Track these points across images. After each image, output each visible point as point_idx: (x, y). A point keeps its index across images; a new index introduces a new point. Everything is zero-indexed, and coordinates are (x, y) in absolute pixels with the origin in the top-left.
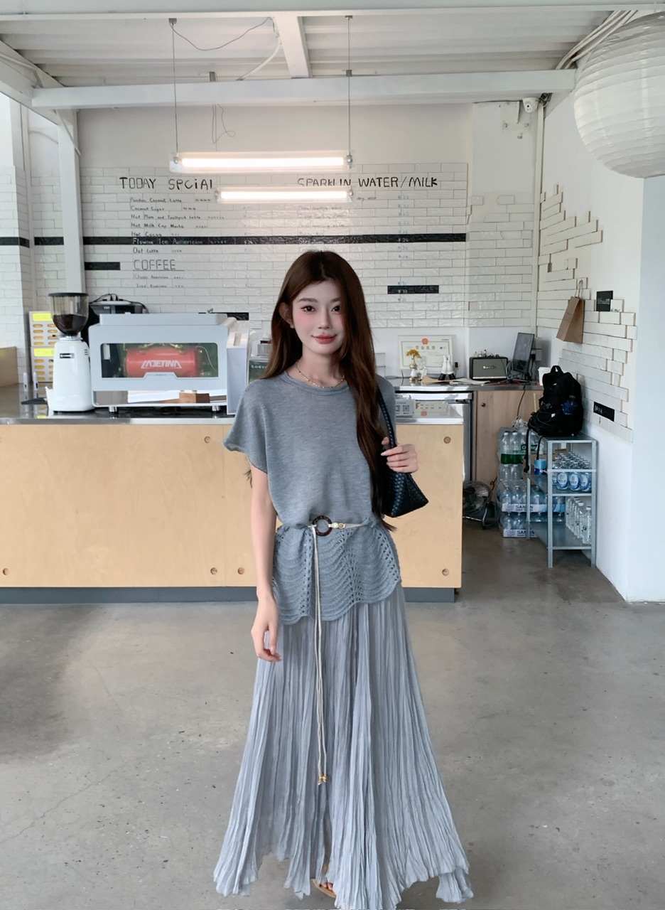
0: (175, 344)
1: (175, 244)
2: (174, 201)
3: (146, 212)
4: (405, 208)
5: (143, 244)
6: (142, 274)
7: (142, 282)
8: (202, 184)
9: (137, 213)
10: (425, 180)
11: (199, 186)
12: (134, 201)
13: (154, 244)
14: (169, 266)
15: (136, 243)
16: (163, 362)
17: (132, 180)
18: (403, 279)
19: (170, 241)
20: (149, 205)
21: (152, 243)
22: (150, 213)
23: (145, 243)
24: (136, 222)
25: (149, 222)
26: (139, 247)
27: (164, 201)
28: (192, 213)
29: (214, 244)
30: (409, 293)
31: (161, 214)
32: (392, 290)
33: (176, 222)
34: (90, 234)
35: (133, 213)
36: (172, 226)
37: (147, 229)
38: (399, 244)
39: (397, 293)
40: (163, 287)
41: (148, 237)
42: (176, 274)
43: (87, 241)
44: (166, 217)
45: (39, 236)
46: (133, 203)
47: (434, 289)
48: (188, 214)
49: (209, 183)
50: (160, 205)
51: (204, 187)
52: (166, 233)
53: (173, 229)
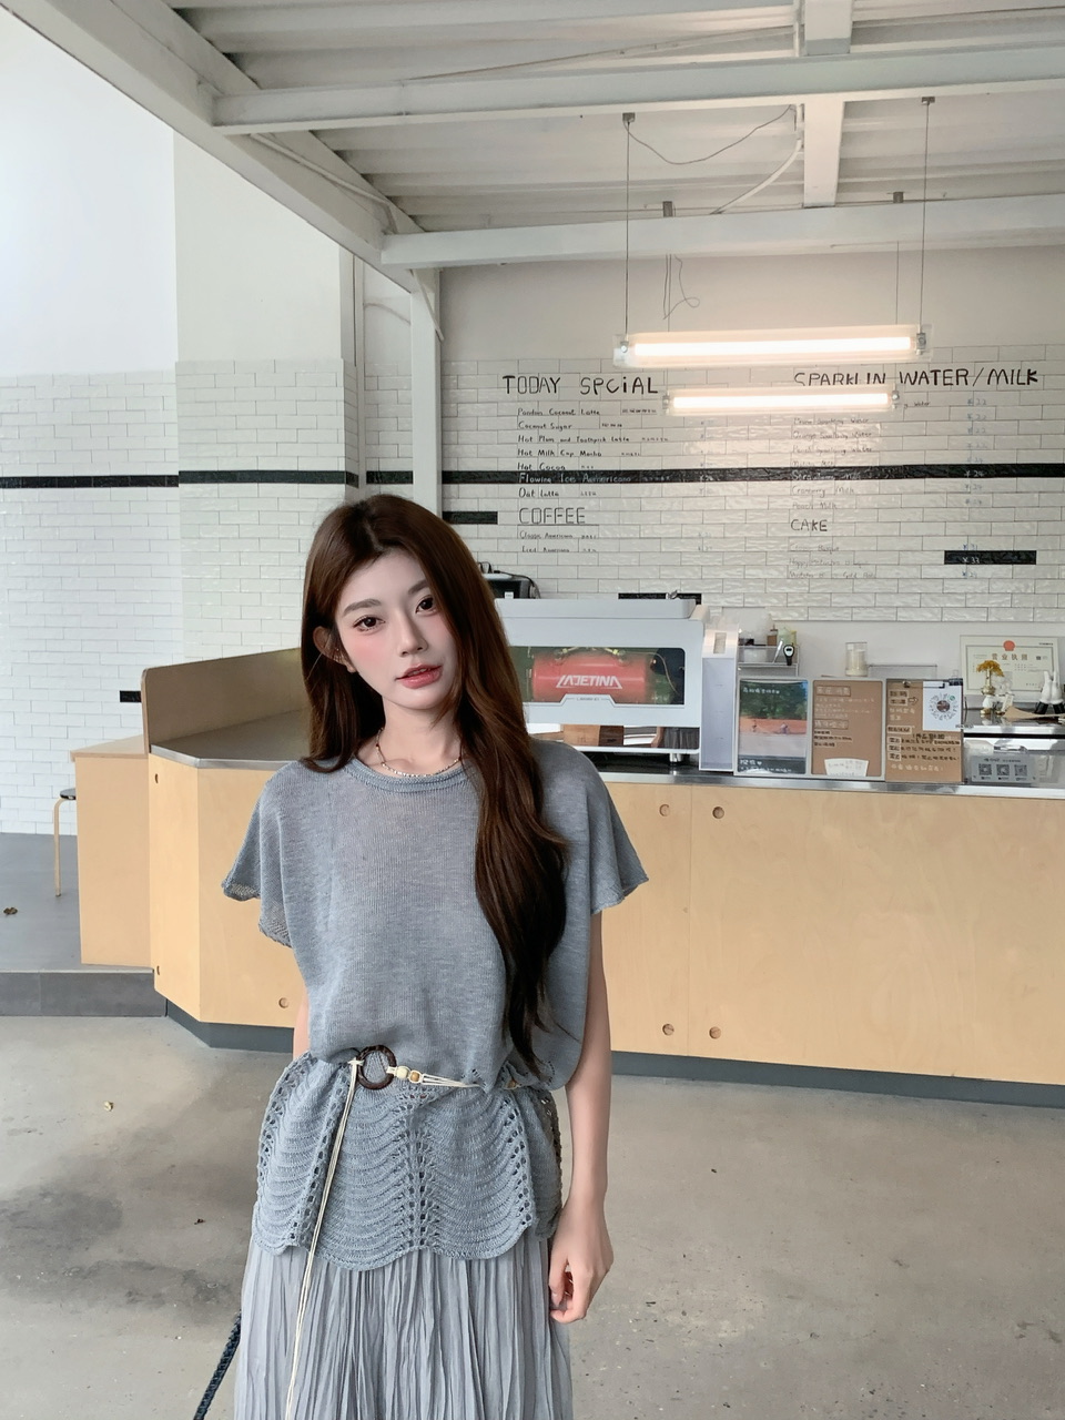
0: (613, 649)
1: (586, 482)
2: (588, 414)
3: (542, 432)
4: (979, 420)
5: (535, 483)
6: (531, 530)
7: (532, 544)
8: (635, 386)
9: (527, 434)
10: (1016, 373)
11: (629, 389)
12: (524, 414)
13: (553, 482)
14: (575, 518)
15: (524, 482)
16: (593, 678)
17: (522, 381)
18: (972, 540)
19: (578, 477)
20: (547, 420)
21: (549, 480)
22: (547, 433)
23: (538, 480)
24: (526, 447)
25: (546, 447)
26: (529, 487)
27: (572, 413)
28: (616, 433)
29: (649, 482)
30: (982, 562)
31: (565, 434)
32: (952, 557)
33: (589, 448)
34: (453, 467)
35: (522, 433)
36: (583, 453)
37: (542, 459)
38: (967, 481)
39: (961, 562)
40: (563, 551)
41: (543, 471)
42: (586, 531)
43: (448, 477)
44: (574, 439)
45: (374, 469)
46: (521, 418)
47: (1028, 558)
48: (609, 433)
49: (645, 384)
50: (565, 420)
51: (638, 389)
52: (572, 465)
53: (583, 458)
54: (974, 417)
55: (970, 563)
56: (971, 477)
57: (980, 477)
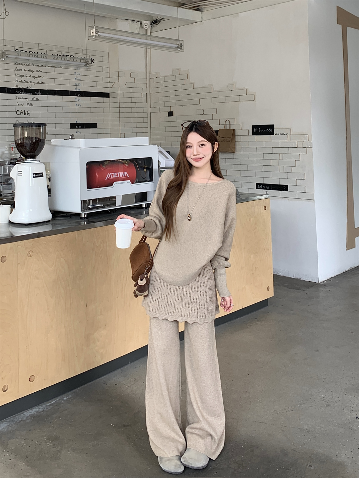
10: (88, 59)
18: (78, 119)
30: (82, 128)
32: (73, 126)
39: (76, 128)
47: (96, 126)
54: (77, 74)
55: (78, 128)
56: (77, 96)
57: (79, 96)
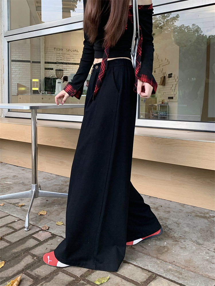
2: (68, 54)
3: (60, 57)
9: (58, 57)
11: (74, 51)
13: (62, 64)
14: (65, 70)
17: (57, 49)
20: (61, 55)
22: (61, 57)
23: (60, 64)
24: (58, 59)
25: (61, 59)
26: (58, 65)
27: (65, 54)
28: (72, 57)
31: (64, 57)
33: (68, 59)
34: (46, 61)
35: (57, 56)
36: (67, 60)
41: (60, 62)
42: (67, 72)
43: (46, 63)
44: (65, 58)
45: (33, 61)
46: (57, 54)
50: (64, 55)
51: (75, 51)
52: (65, 62)
53: (67, 61)
